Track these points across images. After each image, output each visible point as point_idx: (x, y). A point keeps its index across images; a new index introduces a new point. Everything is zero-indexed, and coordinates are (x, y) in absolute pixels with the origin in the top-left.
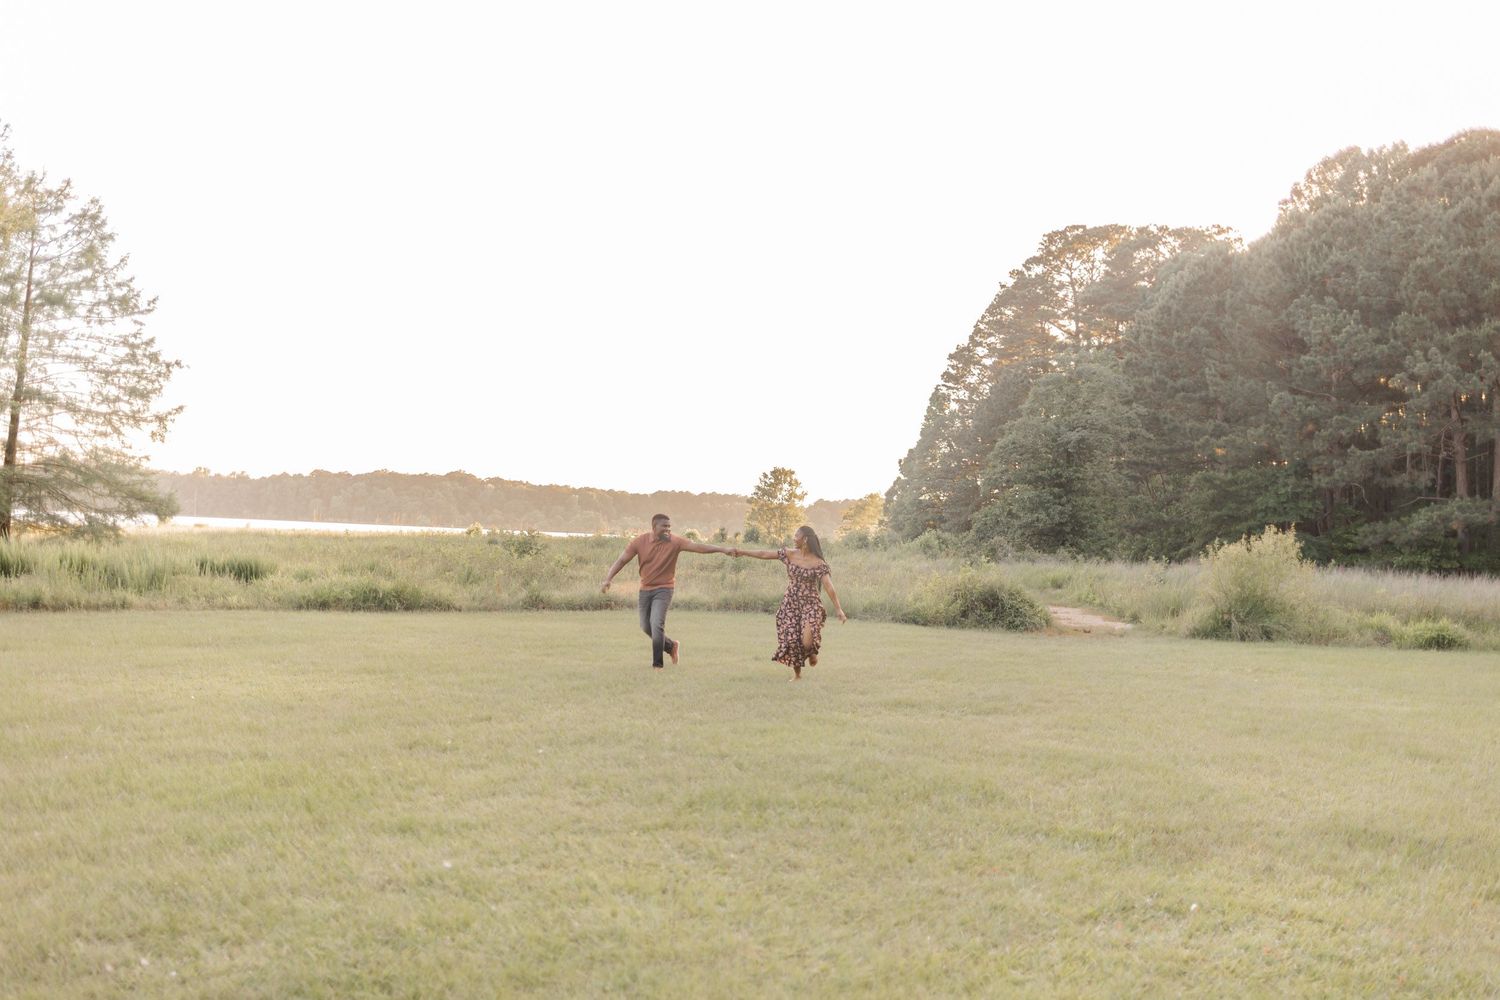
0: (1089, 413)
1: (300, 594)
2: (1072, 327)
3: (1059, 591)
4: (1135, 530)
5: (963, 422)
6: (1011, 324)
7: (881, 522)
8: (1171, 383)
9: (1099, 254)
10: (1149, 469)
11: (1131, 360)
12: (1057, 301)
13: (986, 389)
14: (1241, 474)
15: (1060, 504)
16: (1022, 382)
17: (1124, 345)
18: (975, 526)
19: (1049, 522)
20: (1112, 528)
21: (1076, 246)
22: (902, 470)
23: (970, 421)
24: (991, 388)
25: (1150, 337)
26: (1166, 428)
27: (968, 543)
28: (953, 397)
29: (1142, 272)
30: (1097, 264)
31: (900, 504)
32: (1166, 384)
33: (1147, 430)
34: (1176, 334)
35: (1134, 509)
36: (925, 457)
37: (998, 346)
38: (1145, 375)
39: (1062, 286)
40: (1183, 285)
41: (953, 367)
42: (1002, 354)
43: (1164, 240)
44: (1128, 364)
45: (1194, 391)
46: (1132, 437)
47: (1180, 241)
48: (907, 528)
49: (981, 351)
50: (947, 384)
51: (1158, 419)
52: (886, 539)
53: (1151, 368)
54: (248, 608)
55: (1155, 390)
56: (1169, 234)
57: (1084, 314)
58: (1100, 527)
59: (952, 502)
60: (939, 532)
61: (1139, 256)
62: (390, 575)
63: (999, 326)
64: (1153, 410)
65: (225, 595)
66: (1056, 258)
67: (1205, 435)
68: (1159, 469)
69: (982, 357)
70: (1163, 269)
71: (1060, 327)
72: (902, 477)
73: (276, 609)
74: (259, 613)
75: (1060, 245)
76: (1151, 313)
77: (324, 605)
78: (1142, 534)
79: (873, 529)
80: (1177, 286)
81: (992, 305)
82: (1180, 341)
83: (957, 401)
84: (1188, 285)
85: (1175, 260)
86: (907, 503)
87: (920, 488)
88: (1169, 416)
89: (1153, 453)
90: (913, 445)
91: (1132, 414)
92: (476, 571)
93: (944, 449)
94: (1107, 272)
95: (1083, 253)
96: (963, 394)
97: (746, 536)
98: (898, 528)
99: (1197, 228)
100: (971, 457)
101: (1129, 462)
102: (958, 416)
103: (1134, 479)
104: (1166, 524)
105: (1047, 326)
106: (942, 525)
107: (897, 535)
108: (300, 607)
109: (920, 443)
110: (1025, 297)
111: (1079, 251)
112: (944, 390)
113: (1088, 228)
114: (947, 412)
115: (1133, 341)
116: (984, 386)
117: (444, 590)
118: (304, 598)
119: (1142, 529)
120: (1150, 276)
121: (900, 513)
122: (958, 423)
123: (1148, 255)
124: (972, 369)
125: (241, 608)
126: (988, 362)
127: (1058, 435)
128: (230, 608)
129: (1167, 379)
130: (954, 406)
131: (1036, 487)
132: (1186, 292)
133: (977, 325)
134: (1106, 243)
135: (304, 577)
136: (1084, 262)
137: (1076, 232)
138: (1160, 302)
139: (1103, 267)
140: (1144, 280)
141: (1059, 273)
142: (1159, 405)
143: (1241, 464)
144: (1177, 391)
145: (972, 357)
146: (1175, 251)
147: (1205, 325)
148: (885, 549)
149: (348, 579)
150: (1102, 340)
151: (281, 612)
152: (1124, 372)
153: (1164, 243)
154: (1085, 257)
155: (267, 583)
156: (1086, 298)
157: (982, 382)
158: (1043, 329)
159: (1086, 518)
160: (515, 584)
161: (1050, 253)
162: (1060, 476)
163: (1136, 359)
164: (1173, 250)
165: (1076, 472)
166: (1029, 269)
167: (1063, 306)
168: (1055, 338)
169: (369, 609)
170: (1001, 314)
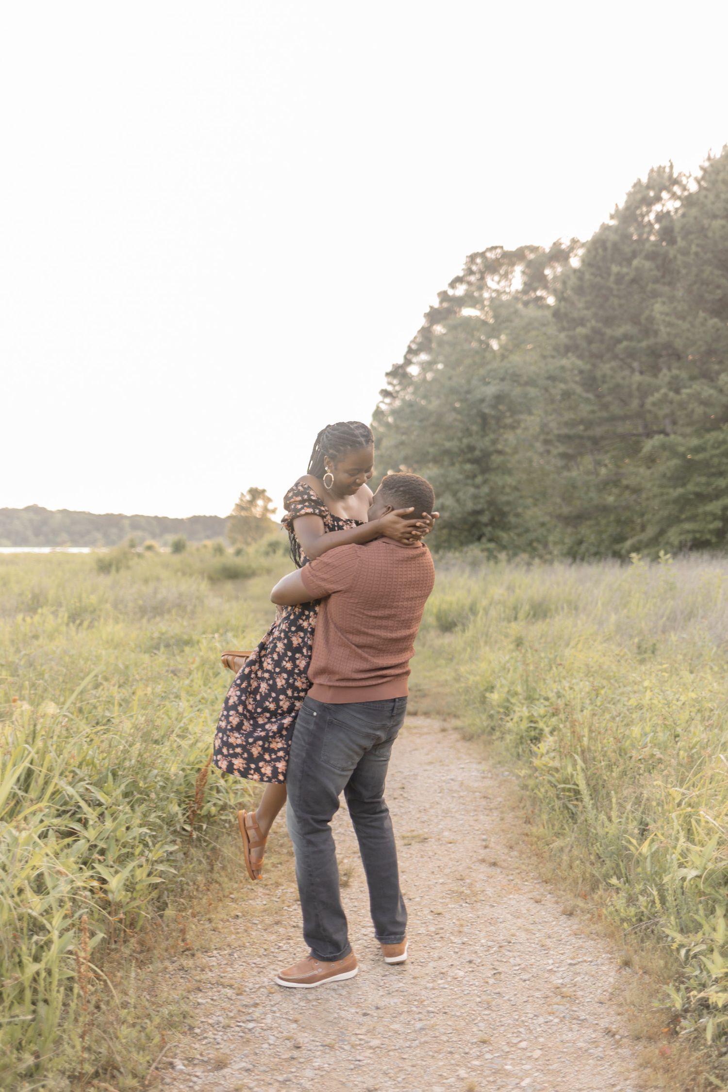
14: (712, 436)
143: (708, 425)
159: (508, 503)
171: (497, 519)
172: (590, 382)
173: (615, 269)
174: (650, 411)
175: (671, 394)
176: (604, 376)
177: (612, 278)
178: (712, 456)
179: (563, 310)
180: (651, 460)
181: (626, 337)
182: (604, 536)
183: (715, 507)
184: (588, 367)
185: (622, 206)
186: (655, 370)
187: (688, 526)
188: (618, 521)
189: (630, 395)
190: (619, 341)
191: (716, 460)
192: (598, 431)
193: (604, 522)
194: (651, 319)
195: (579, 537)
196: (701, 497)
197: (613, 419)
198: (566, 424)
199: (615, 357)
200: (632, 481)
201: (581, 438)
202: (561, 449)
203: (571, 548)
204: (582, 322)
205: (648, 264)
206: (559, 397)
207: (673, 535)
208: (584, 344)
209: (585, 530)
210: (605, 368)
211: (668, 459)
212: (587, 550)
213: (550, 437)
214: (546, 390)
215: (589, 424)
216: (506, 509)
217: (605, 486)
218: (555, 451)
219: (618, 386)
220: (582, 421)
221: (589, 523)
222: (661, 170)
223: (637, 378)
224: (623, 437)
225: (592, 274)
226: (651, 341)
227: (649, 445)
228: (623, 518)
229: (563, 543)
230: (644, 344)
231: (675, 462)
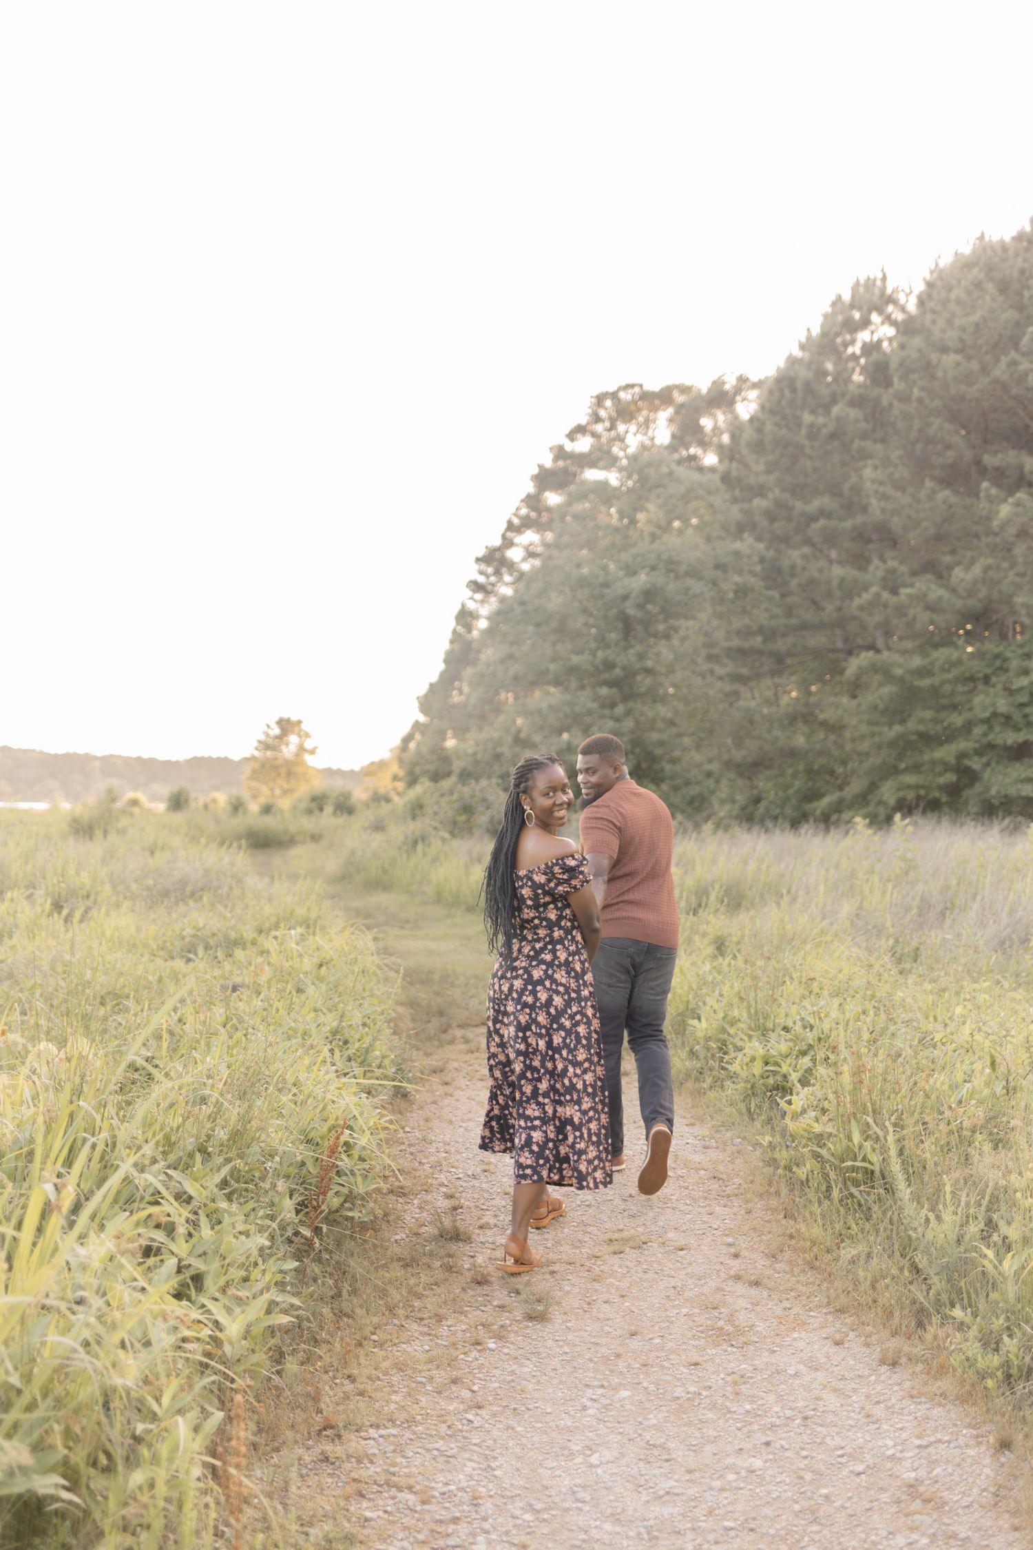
72: (422, 718)
90: (435, 678)
171: (644, 765)
172: (774, 575)
173: (807, 418)
174: (855, 618)
175: (886, 595)
176: (793, 567)
177: (804, 431)
178: (943, 682)
179: (734, 474)
180: (855, 688)
181: (822, 513)
182: (791, 791)
183: (947, 753)
184: (771, 554)
185: (816, 331)
186: (860, 561)
187: (909, 779)
188: (810, 772)
189: (829, 594)
190: (813, 519)
191: (947, 688)
192: (781, 645)
193: (790, 771)
194: (857, 490)
195: (755, 792)
196: (928, 739)
197: (804, 626)
198: (738, 633)
199: (808, 542)
200: (827, 715)
201: (761, 653)
202: (728, 667)
203: (743, 808)
204: (761, 491)
205: (853, 413)
206: (731, 595)
207: (888, 792)
208: (763, 523)
209: (763, 783)
210: (795, 556)
211: (880, 685)
212: (767, 810)
213: (715, 651)
214: (714, 583)
215: (769, 634)
216: (658, 751)
217: (792, 720)
218: (720, 671)
219: (812, 581)
220: (761, 630)
221: (768, 772)
222: (870, 283)
223: (838, 571)
224: (817, 654)
225: (776, 424)
226: (859, 519)
227: (854, 665)
228: (816, 767)
229: (733, 801)
230: (848, 524)
231: (888, 690)
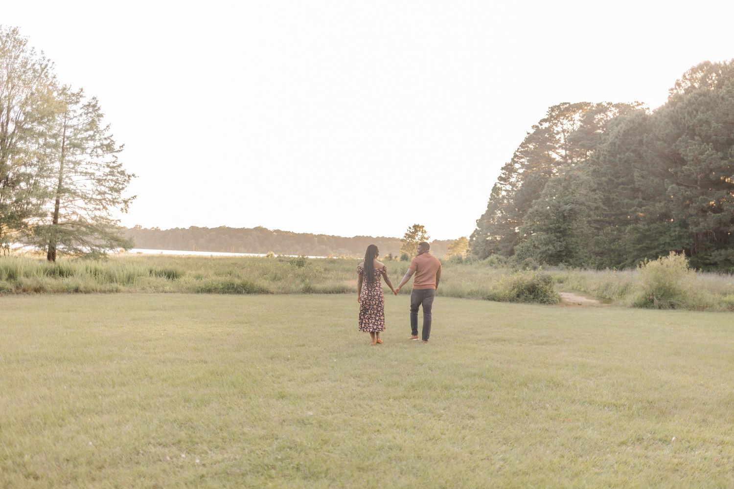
0: (575, 196)
1: (198, 286)
2: (563, 152)
3: (561, 284)
4: (597, 254)
5: (508, 201)
6: (532, 152)
7: (467, 251)
8: (616, 181)
9: (577, 116)
10: (605, 223)
11: (596, 169)
12: (556, 140)
13: (520, 184)
14: (653, 226)
15: (560, 241)
16: (538, 181)
17: (591, 162)
18: (516, 253)
19: (554, 250)
20: (586, 253)
21: (565, 113)
22: (478, 225)
23: (512, 200)
24: (522, 184)
25: (605, 158)
26: (613, 203)
27: (513, 260)
28: (503, 189)
29: (599, 126)
30: (576, 122)
31: (477, 241)
32: (613, 181)
33: (604, 204)
34: (618, 156)
35: (597, 243)
36: (489, 219)
37: (526, 163)
38: (603, 177)
39: (558, 133)
40: (622, 131)
41: (503, 174)
42: (528, 167)
43: (610, 109)
44: (594, 171)
45: (628, 185)
46: (597, 208)
47: (618, 110)
48: (481, 254)
49: (517, 166)
50: (500, 182)
51: (609, 199)
52: (472, 259)
53: (605, 173)
54: (174, 292)
55: (608, 184)
56: (613, 106)
57: (570, 147)
58: (580, 253)
59: (503, 241)
60: (498, 256)
61: (597, 118)
62: (238, 277)
63: (526, 153)
64: (607, 194)
65: (163, 286)
66: (555, 119)
67: (633, 206)
68: (610, 224)
69: (518, 169)
70: (610, 123)
71: (557, 153)
72: (478, 229)
73: (187, 293)
74: (180, 295)
75: (557, 113)
76: (605, 146)
77: (209, 291)
78: (601, 257)
79: (463, 254)
80: (619, 132)
81: (523, 143)
82: (620, 159)
83: (506, 191)
84: (624, 131)
85: (616, 119)
86: (480, 241)
87: (487, 234)
88: (615, 197)
89: (607, 215)
90: (484, 212)
91: (596, 196)
92: (279, 275)
93: (499, 214)
94: (581, 126)
95: (569, 116)
96: (509, 187)
97: (402, 258)
98: (476, 253)
99: (627, 103)
100: (513, 218)
101: (594, 220)
102: (506, 198)
103: (596, 228)
104: (613, 251)
105: (550, 153)
106: (498, 252)
107: (476, 257)
108: (198, 292)
109: (487, 211)
110: (540, 138)
111: (567, 115)
112: (499, 185)
113: (571, 104)
114: (500, 196)
115: (596, 160)
116: (519, 183)
117: (263, 283)
118: (200, 287)
119: (602, 254)
120: (603, 127)
121: (477, 246)
122: (505, 201)
123: (602, 117)
124: (513, 174)
125: (171, 292)
126: (521, 171)
127: (559, 207)
128: (166, 292)
129: (614, 179)
130: (504, 193)
131: (548, 233)
132: (623, 135)
133: (515, 153)
134: (581, 111)
135: (198, 277)
136: (569, 121)
137: (565, 106)
138: (611, 140)
139: (579, 123)
140: (600, 129)
141: (556, 126)
142: (609, 191)
143: (652, 221)
144: (619, 184)
145: (513, 168)
146: (615, 115)
147: (634, 151)
148: (471, 264)
149: (220, 278)
150: (579, 159)
151: (189, 294)
152: (592, 175)
153: (610, 111)
154: (570, 118)
155: (182, 280)
156: (571, 138)
157: (518, 181)
158: (548, 154)
159: (573, 248)
160: (298, 281)
161: (552, 116)
162: (560, 228)
163: (598, 169)
164: (614, 114)
165: (568, 225)
166: (541, 125)
167: (559, 143)
168: (555, 159)
169: (230, 293)
170: (528, 147)
